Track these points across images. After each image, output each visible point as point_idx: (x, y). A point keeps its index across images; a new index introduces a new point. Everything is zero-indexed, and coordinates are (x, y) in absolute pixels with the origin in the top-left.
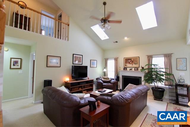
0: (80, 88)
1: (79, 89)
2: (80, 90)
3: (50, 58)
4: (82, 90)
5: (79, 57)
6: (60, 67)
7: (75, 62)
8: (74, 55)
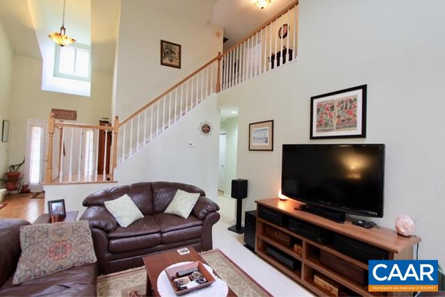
0: (296, 247)
3: (254, 129)
4: (300, 259)
5: (342, 102)
6: (272, 150)
7: (318, 131)
8: (315, 101)
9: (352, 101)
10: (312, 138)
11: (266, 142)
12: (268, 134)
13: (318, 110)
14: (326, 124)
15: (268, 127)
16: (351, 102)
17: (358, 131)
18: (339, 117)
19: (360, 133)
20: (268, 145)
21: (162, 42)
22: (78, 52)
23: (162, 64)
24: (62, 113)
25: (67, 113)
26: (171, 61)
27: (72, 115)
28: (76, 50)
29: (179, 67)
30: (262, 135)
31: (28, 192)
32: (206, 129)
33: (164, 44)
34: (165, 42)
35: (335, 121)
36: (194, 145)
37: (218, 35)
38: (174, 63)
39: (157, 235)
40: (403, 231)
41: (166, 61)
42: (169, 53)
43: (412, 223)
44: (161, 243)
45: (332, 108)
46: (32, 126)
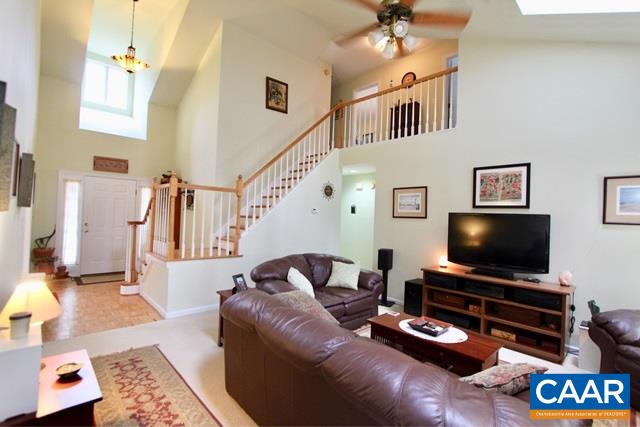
0: (471, 307)
1: (467, 308)
2: (470, 313)
3: (399, 194)
4: (480, 316)
5: (507, 176)
6: (426, 217)
7: (481, 200)
8: (479, 172)
9: (518, 176)
10: (474, 206)
11: (418, 209)
12: (420, 201)
13: (482, 181)
14: (491, 195)
15: (420, 194)
16: (516, 176)
17: (523, 202)
18: (504, 189)
19: (524, 204)
20: (420, 212)
21: (268, 79)
22: (110, 70)
23: (268, 107)
24: (108, 162)
25: (115, 163)
26: (277, 103)
27: (120, 166)
28: (108, 68)
29: (286, 112)
30: (411, 201)
31: (66, 276)
32: (328, 191)
33: (270, 82)
34: (273, 80)
35: (500, 193)
36: (317, 210)
37: (326, 72)
38: (280, 107)
39: (341, 306)
40: (565, 282)
41: (272, 103)
42: (275, 94)
43: (571, 275)
44: (345, 315)
45: (497, 180)
46: (66, 181)
